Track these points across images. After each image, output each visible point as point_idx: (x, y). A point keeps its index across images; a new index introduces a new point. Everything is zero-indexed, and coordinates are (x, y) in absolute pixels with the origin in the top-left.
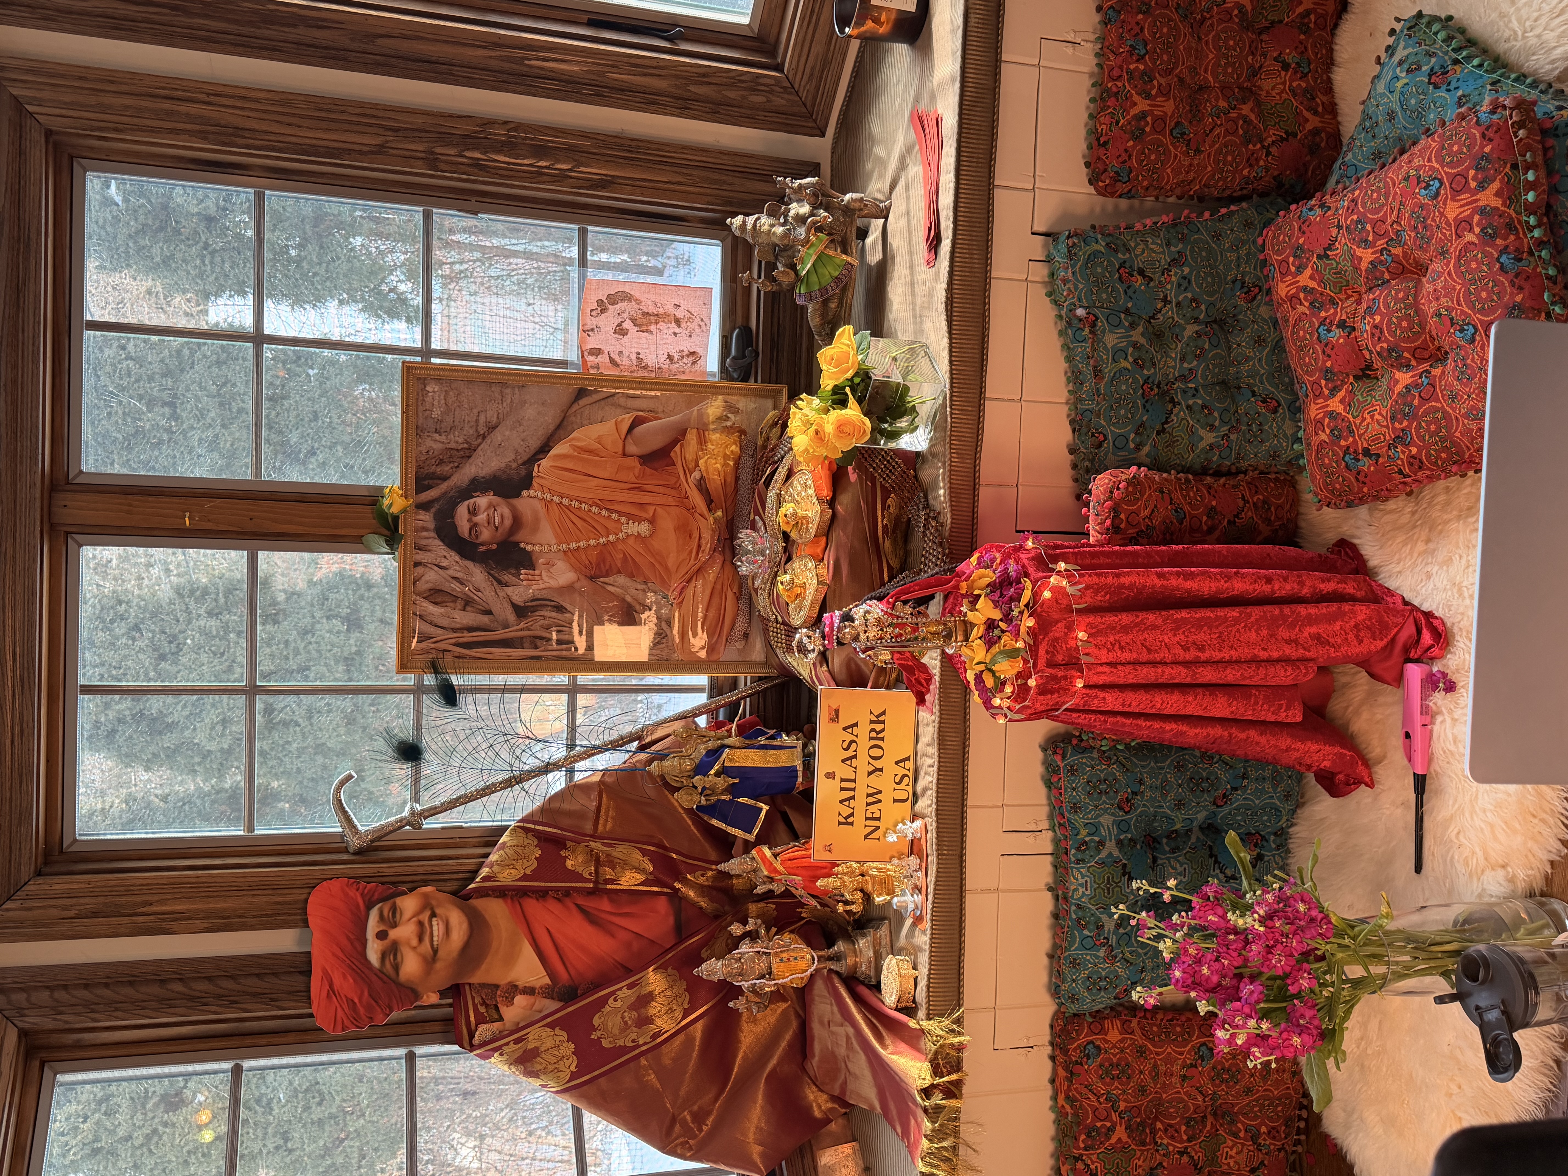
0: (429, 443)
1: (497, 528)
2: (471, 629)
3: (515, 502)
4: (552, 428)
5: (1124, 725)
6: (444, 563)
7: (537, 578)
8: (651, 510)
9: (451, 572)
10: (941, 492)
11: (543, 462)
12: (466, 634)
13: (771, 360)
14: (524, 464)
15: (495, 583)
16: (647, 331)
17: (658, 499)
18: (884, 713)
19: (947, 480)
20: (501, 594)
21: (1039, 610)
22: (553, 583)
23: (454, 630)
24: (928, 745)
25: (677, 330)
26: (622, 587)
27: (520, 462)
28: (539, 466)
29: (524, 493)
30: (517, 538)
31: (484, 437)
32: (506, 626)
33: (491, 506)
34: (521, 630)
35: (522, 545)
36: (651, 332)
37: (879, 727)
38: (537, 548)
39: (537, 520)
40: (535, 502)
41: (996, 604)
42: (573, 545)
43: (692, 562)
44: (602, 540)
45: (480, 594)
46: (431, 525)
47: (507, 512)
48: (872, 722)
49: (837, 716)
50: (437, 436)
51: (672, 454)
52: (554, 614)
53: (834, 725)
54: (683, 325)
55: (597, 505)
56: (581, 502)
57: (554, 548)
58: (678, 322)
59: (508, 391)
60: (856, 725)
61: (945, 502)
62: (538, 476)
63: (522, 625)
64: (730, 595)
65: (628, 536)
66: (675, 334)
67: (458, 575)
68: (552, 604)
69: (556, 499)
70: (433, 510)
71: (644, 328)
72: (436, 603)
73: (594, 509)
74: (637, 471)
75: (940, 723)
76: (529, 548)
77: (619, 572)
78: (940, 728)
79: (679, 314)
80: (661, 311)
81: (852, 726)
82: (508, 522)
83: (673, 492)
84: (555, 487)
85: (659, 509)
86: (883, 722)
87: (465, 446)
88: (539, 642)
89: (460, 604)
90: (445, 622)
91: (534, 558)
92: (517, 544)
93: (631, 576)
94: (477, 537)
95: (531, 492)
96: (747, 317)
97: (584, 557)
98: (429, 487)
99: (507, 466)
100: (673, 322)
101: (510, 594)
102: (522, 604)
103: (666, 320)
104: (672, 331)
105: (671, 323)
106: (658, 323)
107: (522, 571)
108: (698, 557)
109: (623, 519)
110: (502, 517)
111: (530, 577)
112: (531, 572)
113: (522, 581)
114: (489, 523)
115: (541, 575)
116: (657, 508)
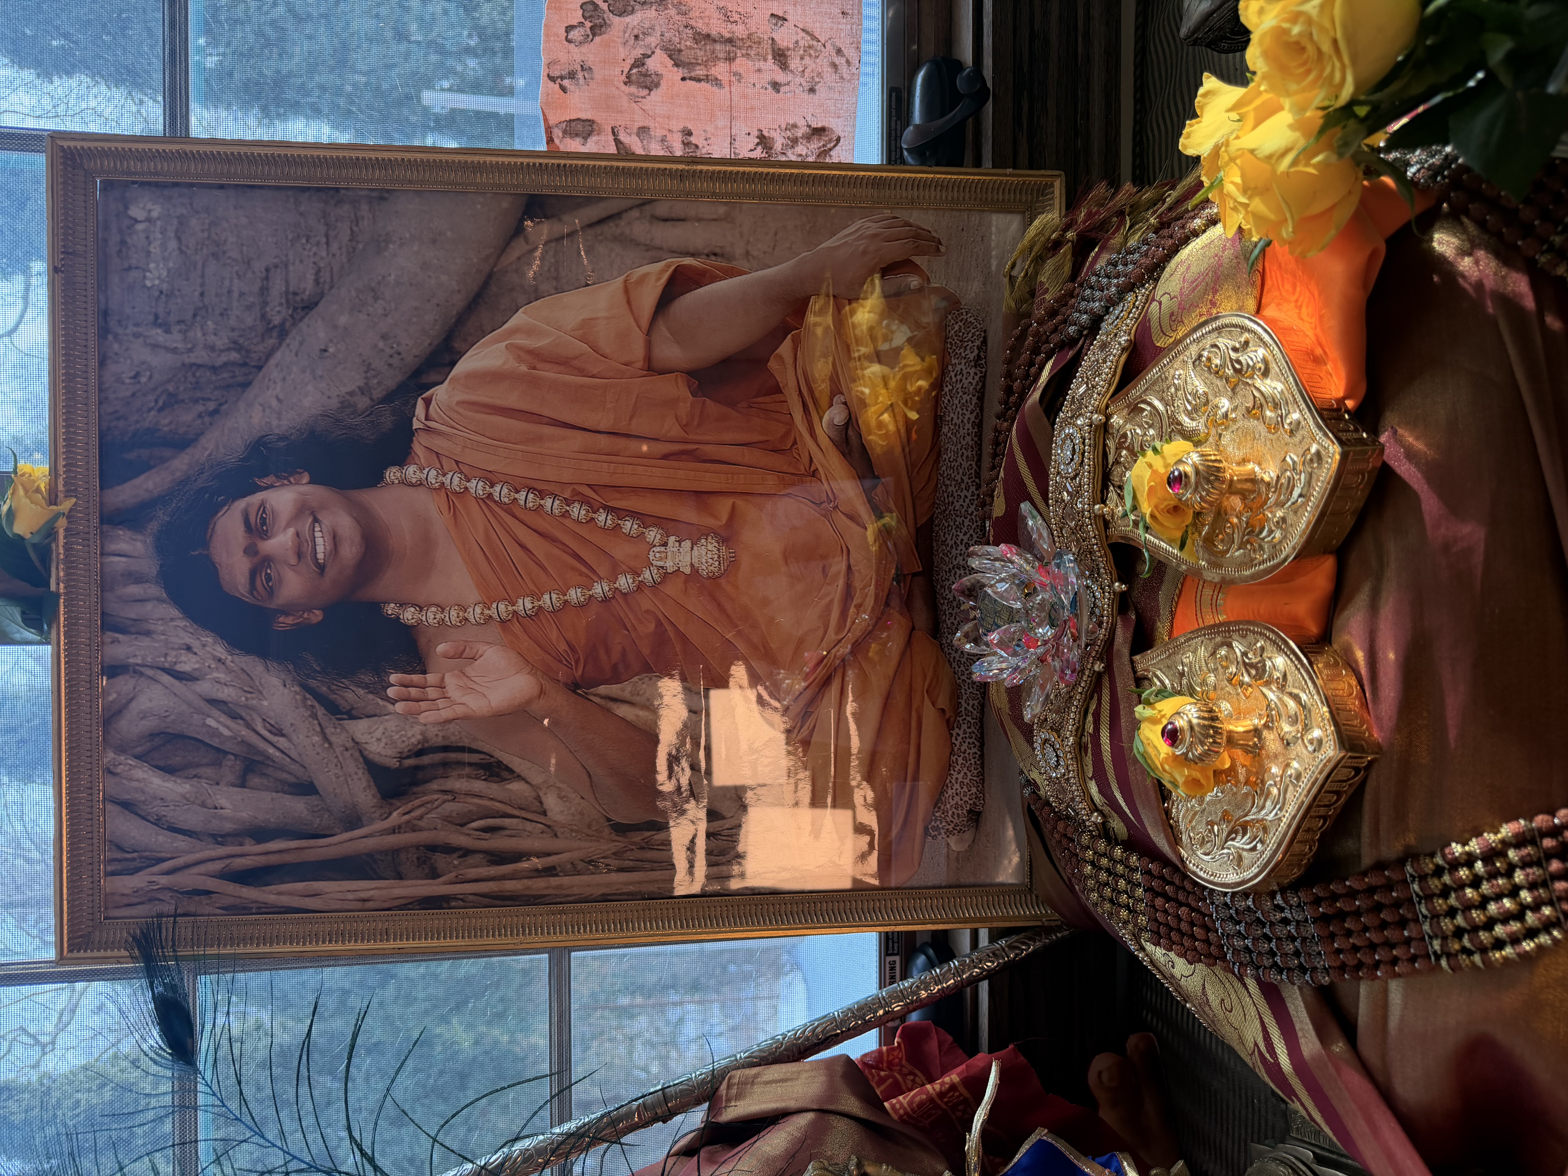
0: (140, 353)
1: (321, 568)
2: (261, 834)
3: (372, 498)
4: (459, 302)
6: (187, 664)
7: (431, 693)
8: (723, 508)
9: (205, 687)
11: (441, 393)
12: (250, 847)
14: (388, 398)
15: (321, 711)
16: (707, 79)
17: (740, 480)
20: (339, 739)
22: (474, 705)
23: (219, 838)
25: (781, 77)
26: (655, 708)
27: (378, 394)
28: (428, 402)
29: (392, 474)
30: (376, 590)
31: (283, 333)
32: (352, 821)
33: (306, 510)
34: (394, 830)
35: (391, 609)
36: (717, 82)
38: (430, 616)
39: (427, 543)
40: (421, 496)
42: (524, 604)
43: (831, 635)
44: (598, 590)
45: (282, 742)
46: (150, 566)
47: (346, 524)
50: (158, 335)
51: (772, 364)
52: (479, 786)
54: (794, 63)
55: (585, 501)
56: (542, 494)
57: (475, 613)
58: (781, 57)
59: (345, 210)
62: (428, 430)
63: (396, 818)
65: (666, 576)
66: (776, 86)
67: (226, 693)
68: (477, 758)
70: (153, 526)
71: (700, 72)
72: (169, 770)
74: (684, 408)
76: (409, 615)
77: (646, 669)
79: (785, 37)
80: (740, 31)
82: (350, 552)
83: (778, 461)
84: (472, 458)
85: (744, 506)
87: (234, 356)
88: (440, 859)
89: (230, 768)
90: (193, 818)
91: (422, 641)
92: (376, 607)
94: (271, 592)
95: (411, 472)
97: (554, 635)
98: (144, 467)
99: (344, 405)
100: (770, 57)
101: (362, 738)
102: (394, 763)
103: (753, 53)
104: (767, 77)
105: (765, 60)
106: (734, 59)
107: (393, 678)
108: (845, 621)
109: (652, 534)
110: (335, 539)
111: (413, 691)
112: (416, 678)
113: (393, 702)
114: (299, 555)
115: (441, 686)
116: (740, 502)
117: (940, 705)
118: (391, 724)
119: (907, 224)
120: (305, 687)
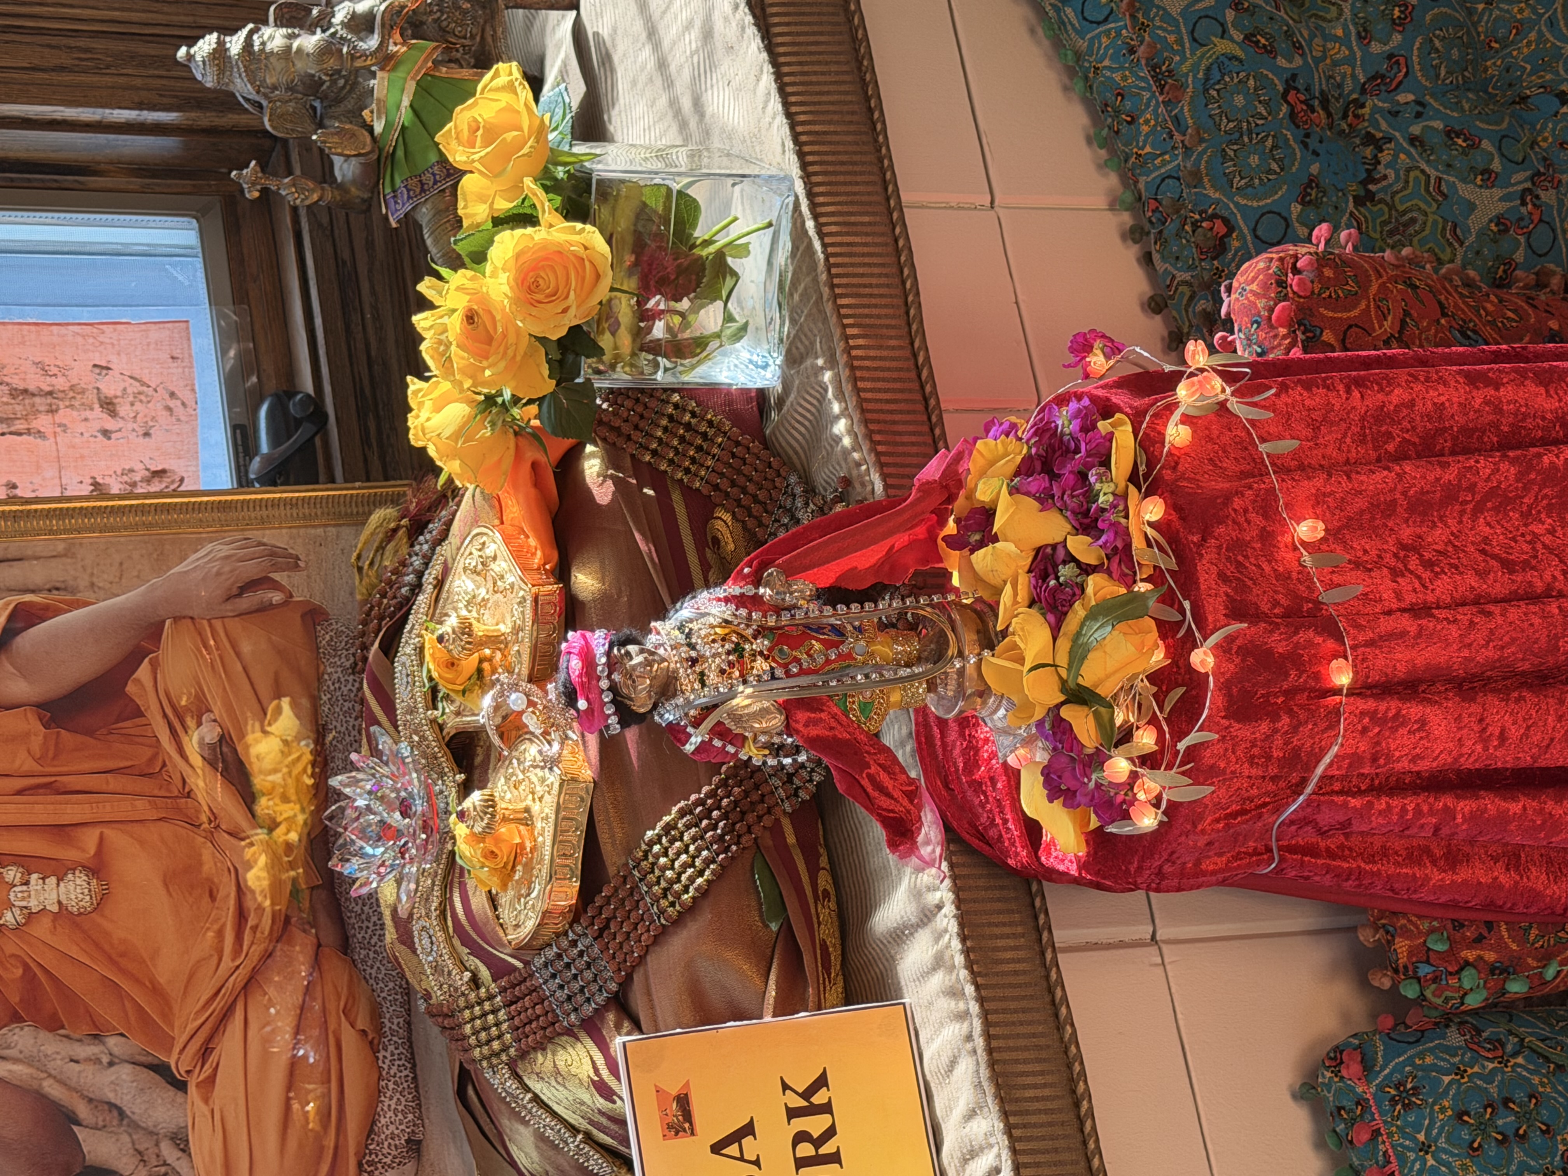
5: (1503, 819)
8: (90, 839)
10: (840, 427)
13: (365, 441)
16: (29, 432)
17: (108, 809)
18: (822, 1082)
19: (847, 388)
21: (1168, 474)
24: (971, 1114)
25: (111, 424)
26: (29, 1061)
36: (40, 434)
37: (816, 1125)
41: (1045, 500)
43: (227, 963)
48: (792, 1113)
49: (688, 1116)
51: (130, 688)
53: (683, 1142)
54: (124, 409)
58: (109, 406)
60: (748, 1130)
61: (856, 447)
64: (350, 1039)
65: (31, 916)
66: (106, 433)
71: (19, 426)
74: (36, 743)
75: (988, 1037)
77: (16, 1018)
78: (990, 1051)
79: (110, 386)
80: (60, 383)
81: (737, 1137)
83: (147, 785)
85: (112, 835)
86: (826, 1108)
93: (53, 1025)
96: (290, 372)
100: (96, 406)
103: (76, 403)
104: (96, 426)
105: (92, 409)
106: (57, 411)
108: (241, 946)
109: (12, 873)
116: (108, 832)
117: (360, 1025)
119: (260, 544)
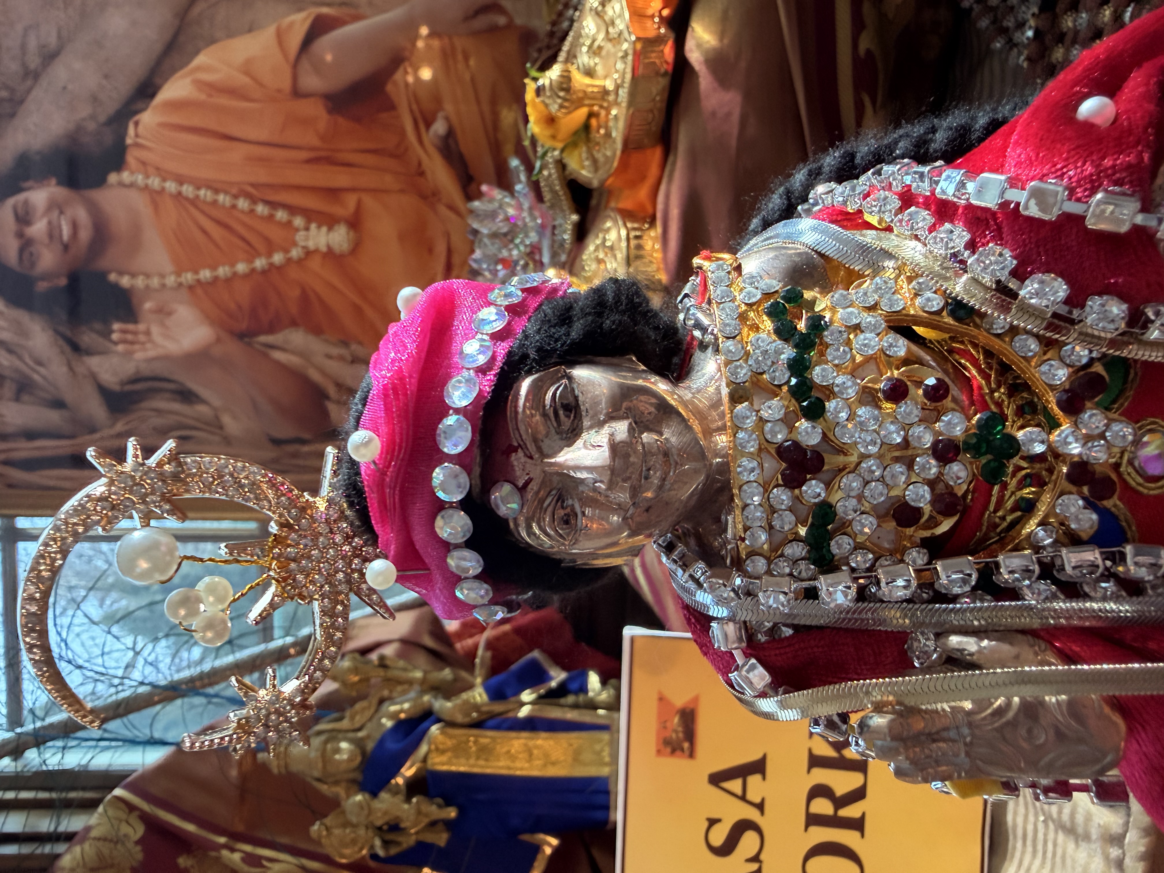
1: (66, 246)
2: (30, 435)
3: (97, 195)
7: (142, 338)
8: (352, 201)
11: (146, 117)
12: (23, 444)
15: (67, 349)
17: (366, 181)
20: (80, 369)
22: (172, 347)
26: (301, 354)
27: (102, 118)
28: (137, 124)
29: (113, 178)
30: (103, 263)
33: (55, 206)
35: (113, 277)
37: (842, 782)
38: (140, 282)
39: (136, 230)
40: (133, 194)
42: (206, 274)
44: (260, 263)
45: (42, 370)
47: (82, 214)
48: (816, 762)
49: (689, 734)
51: (389, 88)
52: (176, 406)
53: (679, 763)
55: (248, 196)
56: (217, 191)
57: (171, 280)
60: (758, 767)
62: (137, 145)
65: (309, 253)
68: (172, 386)
69: (171, 186)
73: (243, 204)
76: (125, 281)
77: (294, 324)
81: (743, 771)
82: (86, 236)
83: (393, 164)
84: (167, 165)
85: (368, 201)
86: (860, 766)
91: (135, 300)
92: (103, 275)
93: (317, 331)
94: (32, 264)
95: (126, 176)
97: (227, 297)
101: (96, 369)
102: (117, 388)
107: (116, 326)
109: (298, 221)
110: (75, 226)
111: (130, 337)
112: (131, 327)
113: (116, 343)
114: (51, 236)
115: (148, 333)
116: (364, 197)
118: (115, 360)
120: (57, 332)
